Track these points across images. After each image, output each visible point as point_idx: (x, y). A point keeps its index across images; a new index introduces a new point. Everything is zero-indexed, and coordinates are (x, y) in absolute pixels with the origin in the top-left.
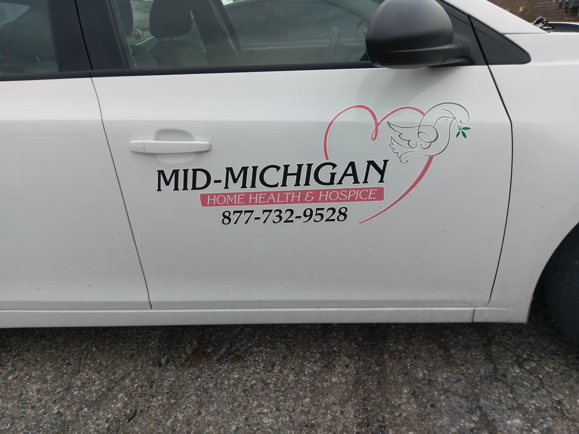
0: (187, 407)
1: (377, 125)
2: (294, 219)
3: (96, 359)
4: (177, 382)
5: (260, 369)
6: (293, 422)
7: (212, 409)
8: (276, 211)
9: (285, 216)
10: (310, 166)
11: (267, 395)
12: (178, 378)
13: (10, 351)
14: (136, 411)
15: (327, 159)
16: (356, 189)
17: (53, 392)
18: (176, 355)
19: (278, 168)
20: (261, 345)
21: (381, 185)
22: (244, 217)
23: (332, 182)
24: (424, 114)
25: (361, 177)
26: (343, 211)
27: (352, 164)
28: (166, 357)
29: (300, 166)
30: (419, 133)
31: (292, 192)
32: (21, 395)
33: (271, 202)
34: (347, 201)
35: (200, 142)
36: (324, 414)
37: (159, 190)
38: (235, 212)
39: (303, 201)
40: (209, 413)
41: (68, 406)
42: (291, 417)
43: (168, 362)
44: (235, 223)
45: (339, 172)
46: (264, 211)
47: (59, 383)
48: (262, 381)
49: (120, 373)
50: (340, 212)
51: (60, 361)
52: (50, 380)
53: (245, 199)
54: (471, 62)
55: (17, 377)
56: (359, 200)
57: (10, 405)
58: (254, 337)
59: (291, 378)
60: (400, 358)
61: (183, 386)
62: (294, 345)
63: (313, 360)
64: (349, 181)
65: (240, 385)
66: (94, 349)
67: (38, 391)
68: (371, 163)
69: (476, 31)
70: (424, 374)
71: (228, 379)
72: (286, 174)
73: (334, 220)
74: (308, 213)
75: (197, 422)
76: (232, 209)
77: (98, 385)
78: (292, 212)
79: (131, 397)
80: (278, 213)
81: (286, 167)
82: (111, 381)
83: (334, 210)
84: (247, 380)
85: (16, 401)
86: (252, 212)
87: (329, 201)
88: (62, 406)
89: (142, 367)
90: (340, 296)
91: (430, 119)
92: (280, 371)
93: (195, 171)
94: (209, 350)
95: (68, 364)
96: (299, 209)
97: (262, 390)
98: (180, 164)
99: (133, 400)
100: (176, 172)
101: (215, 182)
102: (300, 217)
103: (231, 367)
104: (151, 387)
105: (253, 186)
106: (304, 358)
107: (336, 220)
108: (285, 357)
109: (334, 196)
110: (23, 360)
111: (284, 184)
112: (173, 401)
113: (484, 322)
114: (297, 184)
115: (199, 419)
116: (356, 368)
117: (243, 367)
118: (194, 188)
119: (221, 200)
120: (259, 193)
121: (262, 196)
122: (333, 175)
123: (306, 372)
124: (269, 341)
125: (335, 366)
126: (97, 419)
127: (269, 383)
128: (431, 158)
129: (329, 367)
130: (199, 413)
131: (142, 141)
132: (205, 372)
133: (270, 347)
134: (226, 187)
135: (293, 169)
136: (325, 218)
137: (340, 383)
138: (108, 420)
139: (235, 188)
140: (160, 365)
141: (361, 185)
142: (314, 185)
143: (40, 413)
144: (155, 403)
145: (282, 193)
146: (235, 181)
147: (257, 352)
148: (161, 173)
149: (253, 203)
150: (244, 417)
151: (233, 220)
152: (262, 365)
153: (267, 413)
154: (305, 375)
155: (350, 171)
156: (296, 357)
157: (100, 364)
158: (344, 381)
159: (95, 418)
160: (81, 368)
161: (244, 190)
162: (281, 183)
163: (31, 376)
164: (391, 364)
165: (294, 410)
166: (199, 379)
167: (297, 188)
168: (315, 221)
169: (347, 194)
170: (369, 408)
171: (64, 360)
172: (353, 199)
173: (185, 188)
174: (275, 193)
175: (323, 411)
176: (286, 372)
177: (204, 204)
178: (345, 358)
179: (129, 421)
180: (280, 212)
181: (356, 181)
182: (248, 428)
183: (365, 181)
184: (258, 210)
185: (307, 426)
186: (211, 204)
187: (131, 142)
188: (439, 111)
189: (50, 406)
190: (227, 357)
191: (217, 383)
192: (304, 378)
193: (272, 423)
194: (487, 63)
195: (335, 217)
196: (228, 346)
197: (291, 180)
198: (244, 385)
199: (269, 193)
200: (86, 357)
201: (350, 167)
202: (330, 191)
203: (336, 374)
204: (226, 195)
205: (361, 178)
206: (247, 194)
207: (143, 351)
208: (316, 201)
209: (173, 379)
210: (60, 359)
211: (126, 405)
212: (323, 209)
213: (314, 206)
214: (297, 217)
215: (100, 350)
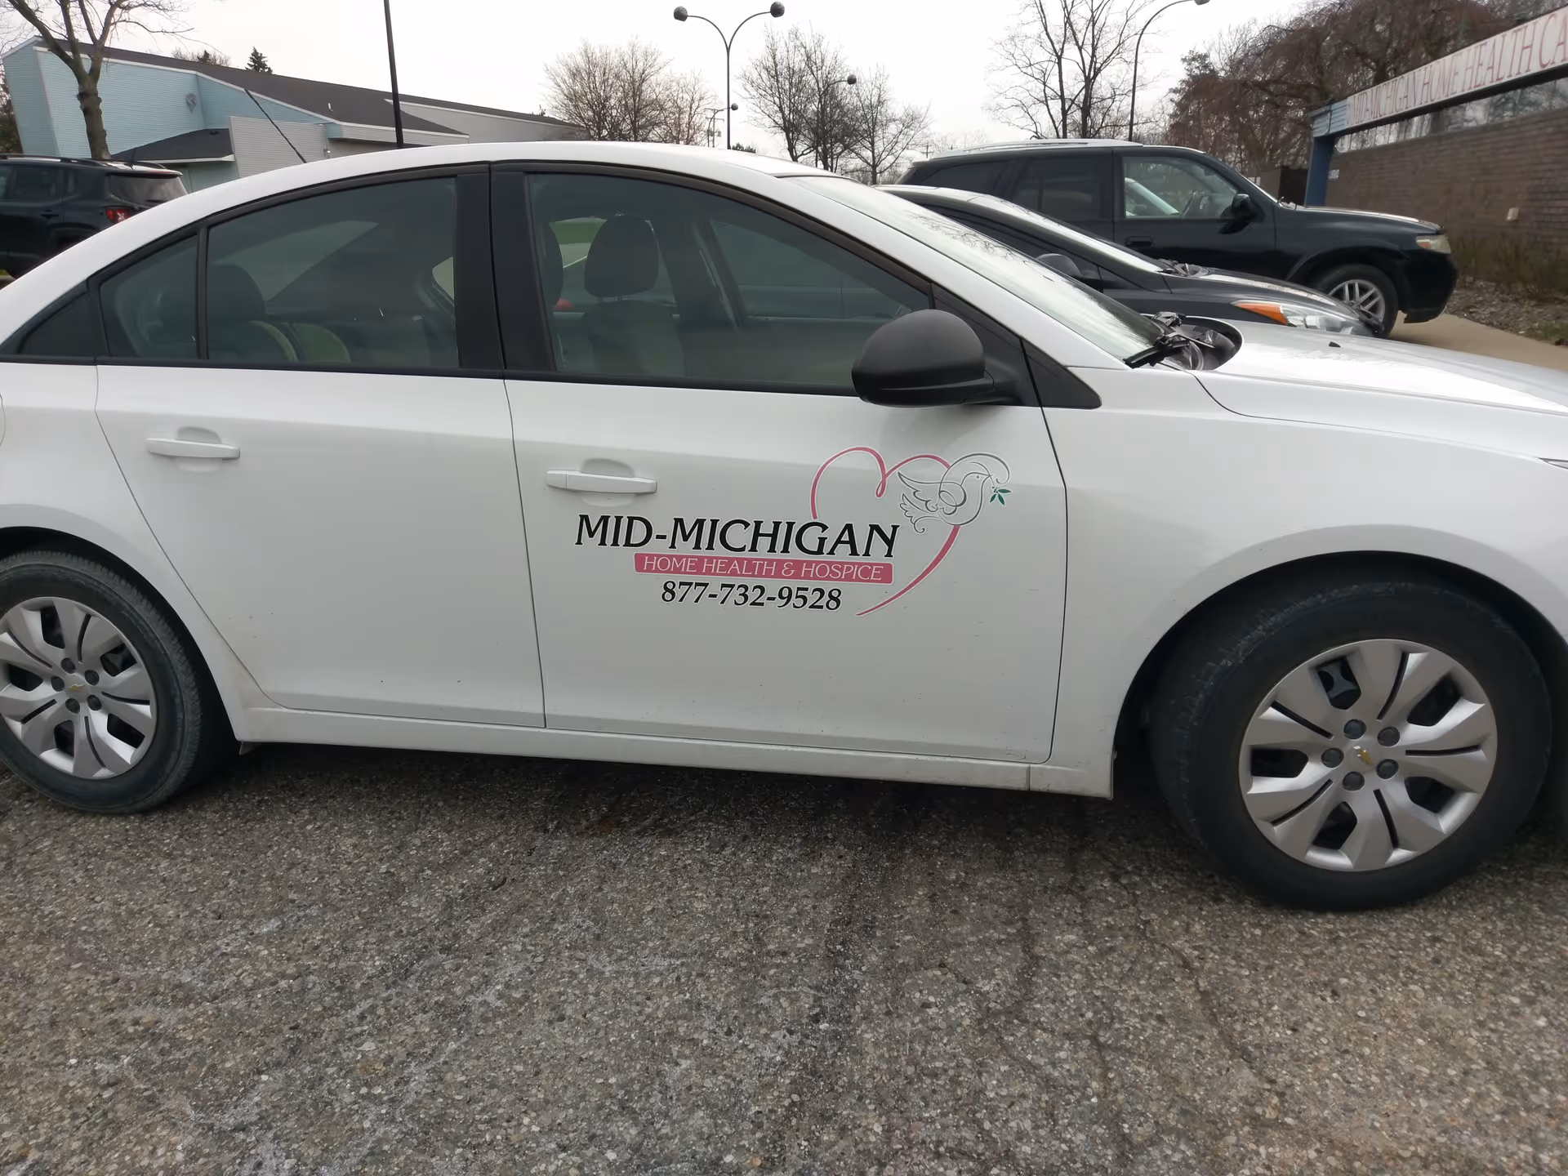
0: (582, 881)
1: (885, 476)
2: (765, 601)
3: (442, 815)
4: (570, 853)
5: (703, 849)
6: (738, 910)
7: (619, 886)
8: (740, 586)
9: (753, 595)
10: (790, 525)
11: (706, 878)
12: (572, 848)
13: (303, 795)
14: (505, 879)
15: (815, 517)
16: (854, 564)
17: (378, 848)
18: (573, 821)
19: (746, 525)
20: (710, 821)
21: (888, 560)
22: (694, 592)
23: (820, 551)
24: (948, 467)
25: (861, 547)
26: (835, 594)
27: (849, 527)
28: (555, 822)
29: (777, 525)
30: (940, 492)
31: (764, 560)
32: (329, 849)
33: (734, 573)
34: (840, 579)
35: (642, 480)
36: (787, 906)
37: (579, 542)
38: (681, 584)
39: (778, 575)
40: (613, 889)
41: (402, 866)
42: (736, 905)
43: (557, 828)
44: (681, 600)
45: (831, 537)
46: (723, 586)
47: (386, 839)
48: (703, 862)
49: (481, 835)
50: (830, 595)
51: (386, 814)
52: (372, 835)
53: (698, 566)
54: (1019, 402)
55: (319, 828)
56: (858, 580)
57: (314, 859)
58: (701, 810)
59: (749, 862)
60: (929, 856)
61: (579, 857)
62: (763, 826)
63: (789, 845)
64: (843, 551)
65: (668, 863)
66: (440, 804)
67: (355, 846)
68: (875, 528)
69: (1030, 361)
70: (958, 877)
71: (650, 855)
72: (757, 534)
73: (821, 607)
74: (785, 593)
75: (595, 897)
76: (678, 578)
77: (447, 846)
78: (762, 589)
79: (497, 863)
80: (742, 590)
81: (758, 524)
82: (467, 843)
83: (822, 592)
84: (679, 859)
85: (323, 855)
86: (706, 585)
87: (815, 578)
88: (393, 866)
89: (517, 830)
90: (827, 729)
91: (957, 473)
92: (734, 854)
93: (631, 519)
94: (626, 819)
95: (399, 819)
96: (773, 586)
97: (700, 872)
98: (612, 508)
99: (502, 867)
100: (605, 519)
101: (658, 537)
102: (773, 599)
103: (656, 842)
104: (530, 854)
105: (710, 547)
106: (776, 841)
107: (825, 607)
108: (745, 838)
109: (823, 571)
110: (326, 808)
111: (753, 549)
112: (561, 873)
113: (1046, 790)
114: (772, 549)
115: (599, 894)
116: (854, 861)
117: (676, 843)
118: (628, 543)
119: (664, 564)
120: (717, 558)
121: (721, 563)
122: (822, 540)
123: (774, 858)
124: (725, 817)
125: (821, 855)
126: (445, 884)
127: (713, 866)
128: (956, 528)
129: (812, 856)
130: (600, 889)
131: (564, 473)
132: (615, 845)
133: (723, 824)
134: (673, 546)
135: (767, 528)
136: (810, 603)
137: (823, 875)
138: (462, 886)
139: (685, 548)
140: (546, 831)
141: (860, 559)
142: (795, 553)
143: (361, 870)
144: (534, 873)
145: (750, 560)
146: (686, 538)
147: (702, 828)
148: (585, 518)
149: (709, 572)
150: (666, 898)
151: (678, 596)
152: (706, 844)
153: (702, 898)
154: (771, 862)
155: (846, 537)
156: (763, 839)
157: (450, 822)
158: (829, 873)
159: (442, 882)
160: (420, 825)
161: (697, 553)
162: (749, 547)
163: (341, 828)
164: (912, 860)
165: (743, 898)
166: (605, 852)
167: (772, 556)
168: (795, 607)
169: (842, 570)
170: (857, 906)
171: (392, 813)
172: (849, 578)
173: (615, 543)
174: (740, 561)
175: (787, 903)
176: (742, 855)
177: (639, 567)
178: (842, 848)
179: (493, 890)
180: (746, 588)
181: (854, 552)
182: (669, 910)
183: (867, 554)
184: (715, 583)
185: (757, 916)
186: (649, 569)
187: (549, 472)
188: (969, 465)
189: (375, 865)
190: (653, 830)
191: (631, 857)
192: (768, 865)
193: (707, 908)
194: (1041, 405)
195: (823, 602)
196: (658, 817)
197: (764, 543)
198: (674, 864)
199: (731, 560)
200: (428, 812)
201: (847, 532)
202: (817, 563)
203: (820, 864)
204: (671, 557)
205: (861, 549)
206: (701, 559)
207: (519, 812)
208: (797, 576)
209: (564, 849)
210: (386, 811)
211: (489, 872)
212: (806, 589)
213: (794, 584)
214: (769, 599)
215: (450, 806)
